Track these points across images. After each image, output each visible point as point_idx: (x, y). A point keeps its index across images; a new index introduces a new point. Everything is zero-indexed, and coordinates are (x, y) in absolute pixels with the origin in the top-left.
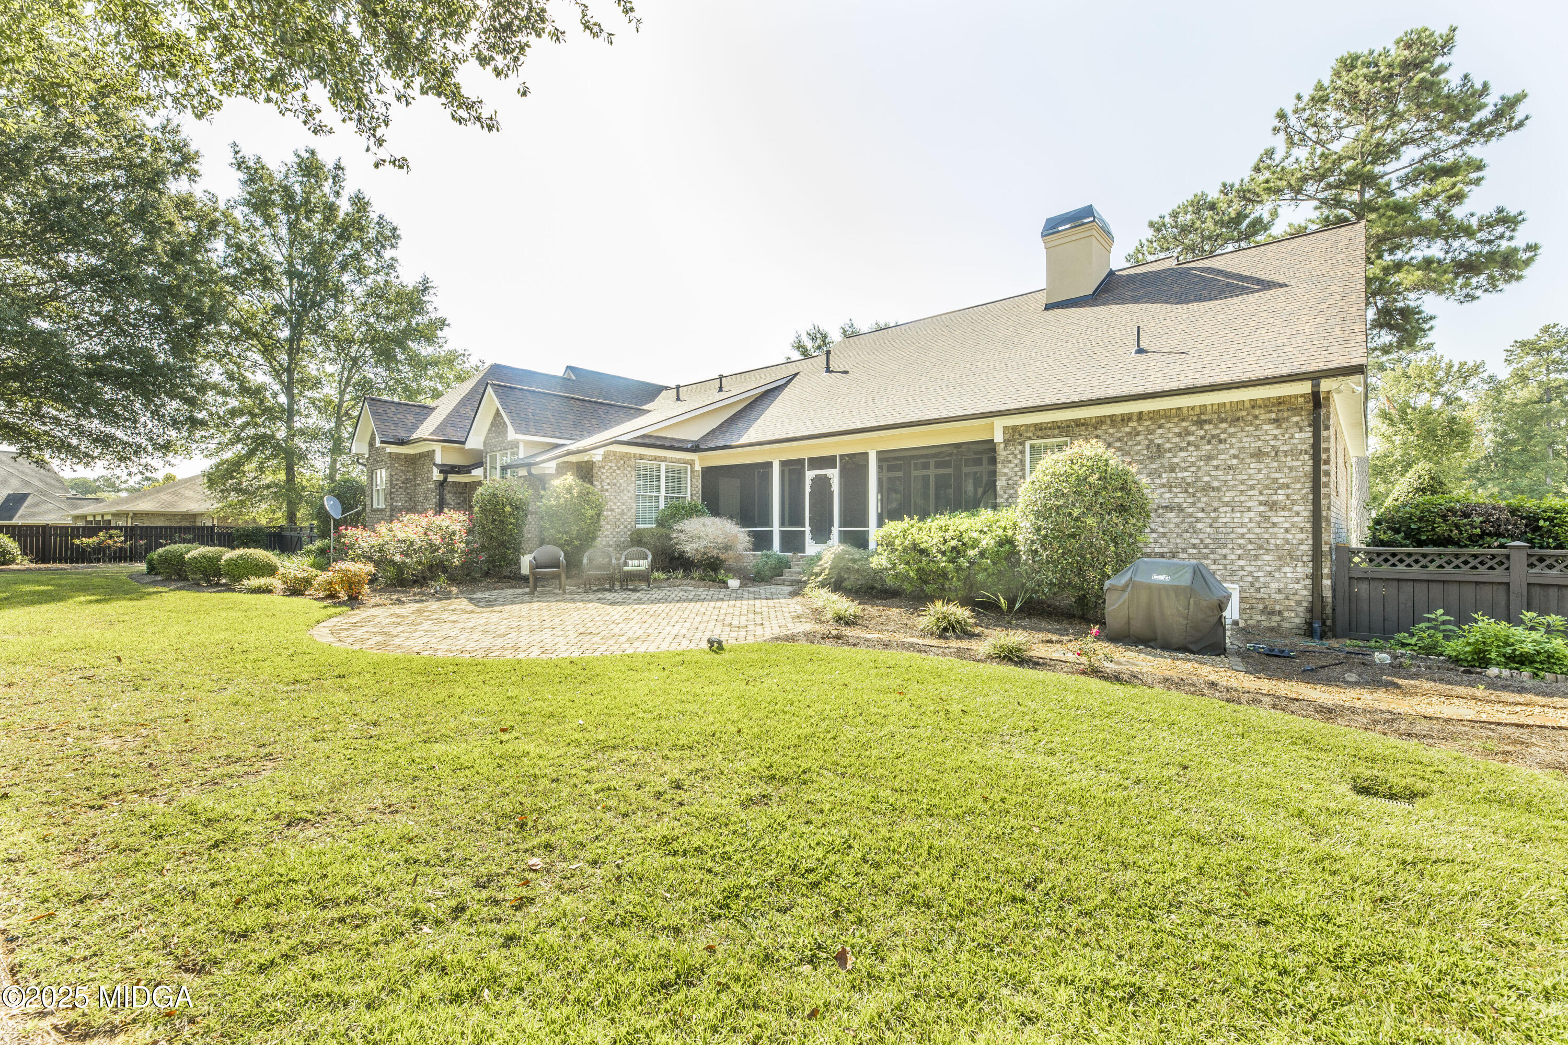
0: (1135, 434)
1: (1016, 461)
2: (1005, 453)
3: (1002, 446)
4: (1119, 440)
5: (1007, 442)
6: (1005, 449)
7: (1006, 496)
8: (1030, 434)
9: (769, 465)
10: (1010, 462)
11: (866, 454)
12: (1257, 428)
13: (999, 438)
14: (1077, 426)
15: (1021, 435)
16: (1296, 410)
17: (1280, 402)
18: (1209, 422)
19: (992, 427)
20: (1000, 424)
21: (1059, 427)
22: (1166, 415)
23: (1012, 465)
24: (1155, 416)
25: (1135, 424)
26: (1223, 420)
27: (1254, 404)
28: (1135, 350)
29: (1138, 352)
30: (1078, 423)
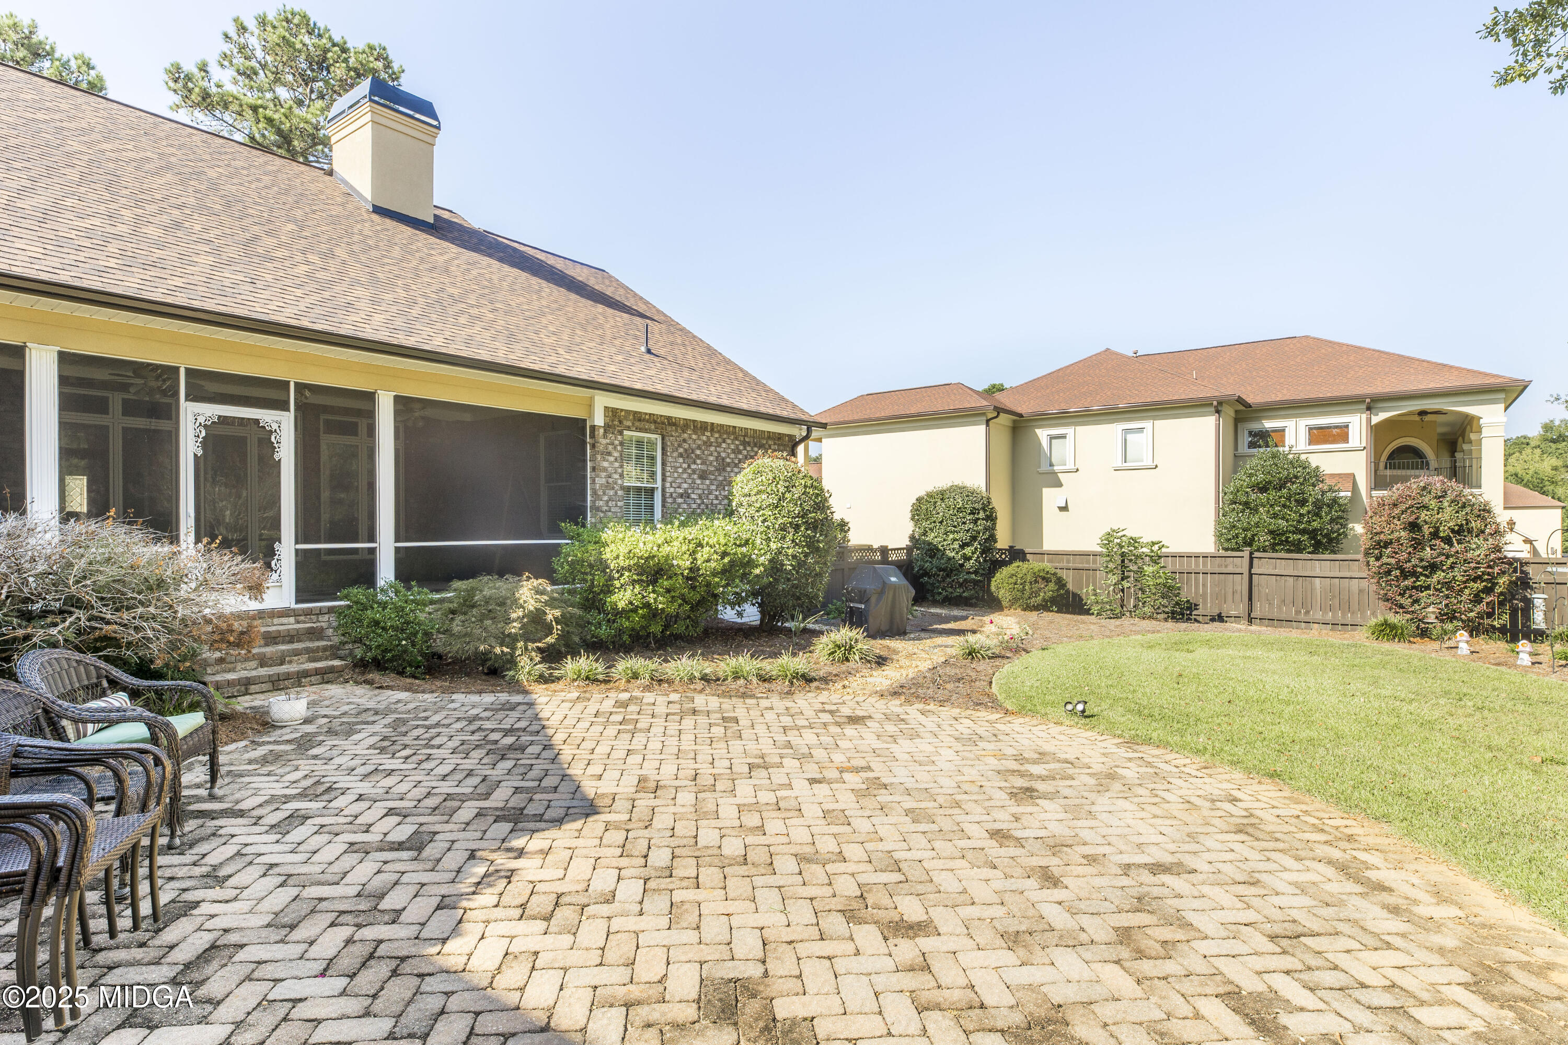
1: (616, 454)
2: (604, 441)
3: (602, 431)
4: (699, 447)
5: (607, 427)
6: (605, 437)
7: (606, 498)
8: (629, 423)
10: (609, 454)
11: (370, 397)
13: (599, 420)
14: (669, 424)
15: (620, 422)
16: (785, 446)
17: (780, 437)
18: (749, 444)
19: (590, 406)
20: (603, 401)
21: (655, 422)
22: (727, 431)
23: (612, 459)
24: (721, 429)
25: (708, 434)
26: (756, 445)
27: (769, 436)
28: (643, 349)
29: (649, 351)
30: (671, 422)
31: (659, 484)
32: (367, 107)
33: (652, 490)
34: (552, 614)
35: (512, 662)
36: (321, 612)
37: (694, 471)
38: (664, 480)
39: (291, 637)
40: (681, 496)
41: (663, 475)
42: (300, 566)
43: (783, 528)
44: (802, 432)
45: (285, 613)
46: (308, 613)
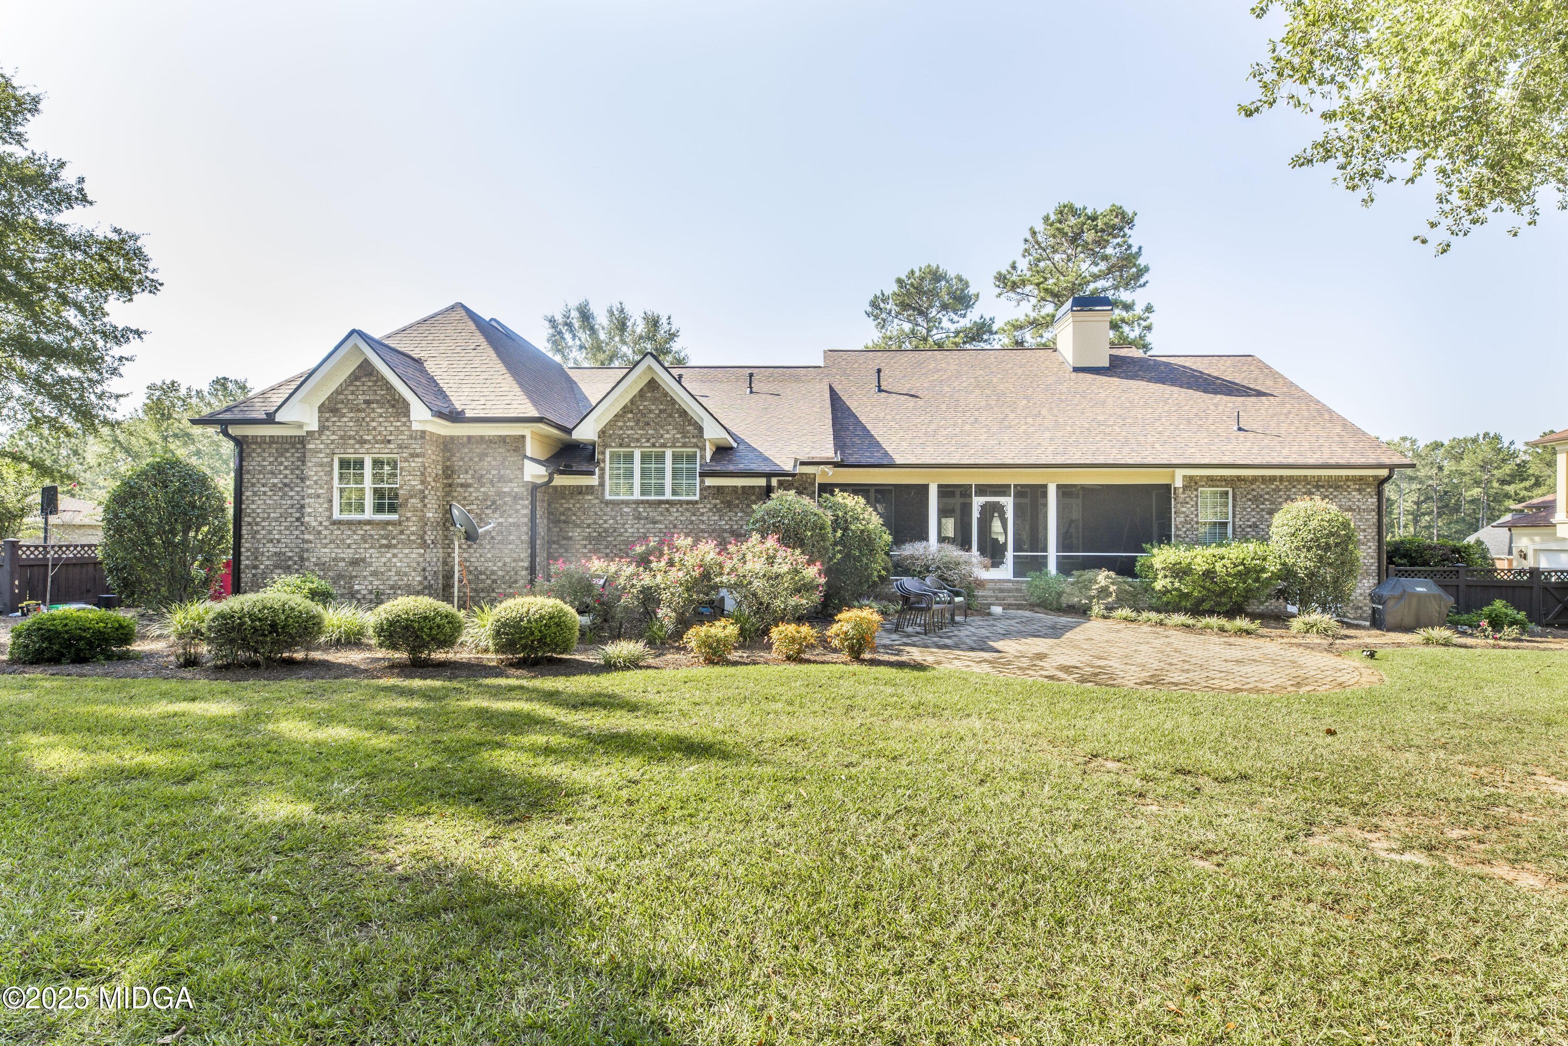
0: (1277, 490)
1: (1190, 502)
2: (1181, 495)
3: (1179, 490)
4: (1268, 493)
5: (1185, 488)
6: (1182, 492)
7: (1184, 529)
8: (1204, 484)
9: (925, 488)
10: (1187, 503)
11: (1046, 487)
12: (1349, 493)
13: (1179, 483)
14: (1239, 481)
15: (1197, 484)
16: (1369, 485)
17: (1361, 478)
18: (1323, 487)
19: (1173, 476)
20: (1180, 473)
21: (1227, 481)
22: (1298, 479)
23: (1189, 506)
24: (1291, 479)
26: (1331, 487)
27: (1348, 478)
28: (1235, 428)
29: (1240, 429)
30: (1239, 478)
31: (1230, 519)
32: (1070, 314)
33: (1226, 523)
34: (1113, 588)
35: (1090, 609)
36: (1022, 582)
37: (1262, 510)
38: (1234, 517)
39: (1009, 591)
40: (1250, 526)
41: (1234, 514)
42: (1015, 564)
43: (1298, 548)
44: (1384, 472)
45: (1009, 581)
46: (1018, 582)
